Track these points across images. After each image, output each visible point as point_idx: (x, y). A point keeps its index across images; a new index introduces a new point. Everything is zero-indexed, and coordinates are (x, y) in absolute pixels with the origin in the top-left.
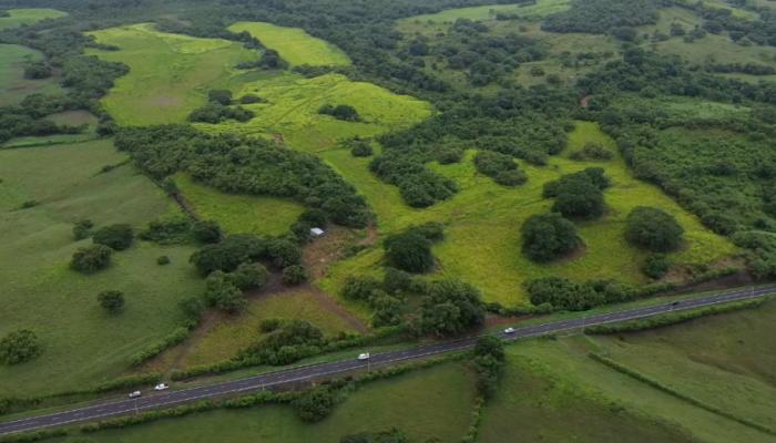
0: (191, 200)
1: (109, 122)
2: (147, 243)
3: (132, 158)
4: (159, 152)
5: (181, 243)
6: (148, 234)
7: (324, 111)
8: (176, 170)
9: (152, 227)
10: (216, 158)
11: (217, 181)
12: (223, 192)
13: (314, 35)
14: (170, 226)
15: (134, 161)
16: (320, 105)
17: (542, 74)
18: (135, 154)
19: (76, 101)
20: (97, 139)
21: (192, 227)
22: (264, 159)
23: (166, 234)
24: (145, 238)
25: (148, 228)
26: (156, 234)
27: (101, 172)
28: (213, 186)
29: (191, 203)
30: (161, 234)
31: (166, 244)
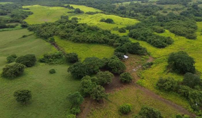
0: (62, 46)
1: (26, 24)
2: (43, 64)
3: (35, 33)
4: (45, 30)
5: (60, 64)
6: (44, 59)
7: (102, 21)
8: (53, 35)
9: (45, 57)
10: (70, 30)
11: (73, 38)
12: (75, 42)
13: (89, 7)
14: (53, 56)
15: (35, 34)
16: (100, 19)
17: (167, 12)
18: (36, 32)
19: (14, 19)
20: (21, 29)
21: (64, 56)
22: (91, 29)
23: (52, 60)
24: (41, 61)
25: (43, 57)
26: (47, 59)
27: (22, 38)
28: (70, 40)
29: (62, 47)
30: (50, 59)
31: (52, 64)
